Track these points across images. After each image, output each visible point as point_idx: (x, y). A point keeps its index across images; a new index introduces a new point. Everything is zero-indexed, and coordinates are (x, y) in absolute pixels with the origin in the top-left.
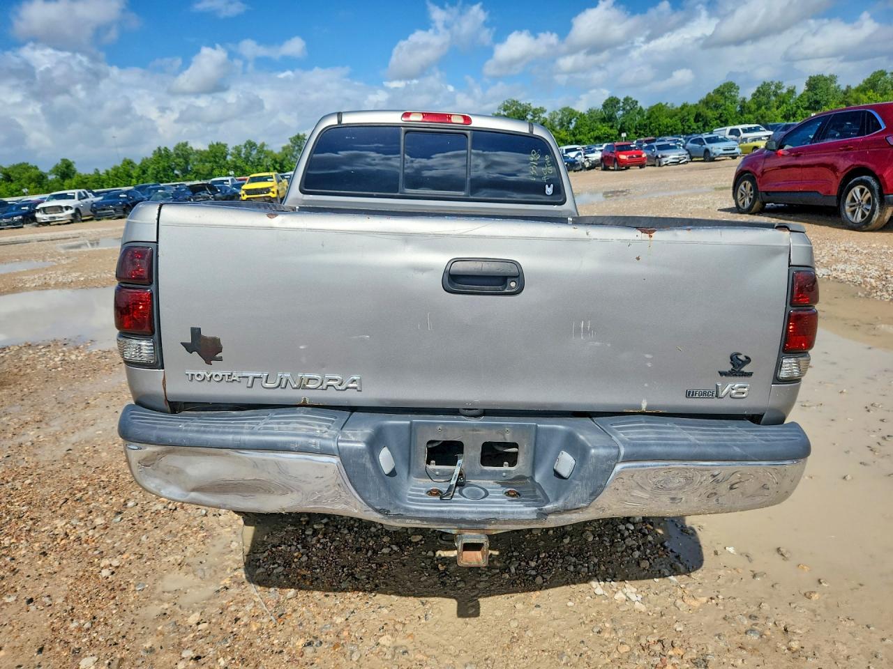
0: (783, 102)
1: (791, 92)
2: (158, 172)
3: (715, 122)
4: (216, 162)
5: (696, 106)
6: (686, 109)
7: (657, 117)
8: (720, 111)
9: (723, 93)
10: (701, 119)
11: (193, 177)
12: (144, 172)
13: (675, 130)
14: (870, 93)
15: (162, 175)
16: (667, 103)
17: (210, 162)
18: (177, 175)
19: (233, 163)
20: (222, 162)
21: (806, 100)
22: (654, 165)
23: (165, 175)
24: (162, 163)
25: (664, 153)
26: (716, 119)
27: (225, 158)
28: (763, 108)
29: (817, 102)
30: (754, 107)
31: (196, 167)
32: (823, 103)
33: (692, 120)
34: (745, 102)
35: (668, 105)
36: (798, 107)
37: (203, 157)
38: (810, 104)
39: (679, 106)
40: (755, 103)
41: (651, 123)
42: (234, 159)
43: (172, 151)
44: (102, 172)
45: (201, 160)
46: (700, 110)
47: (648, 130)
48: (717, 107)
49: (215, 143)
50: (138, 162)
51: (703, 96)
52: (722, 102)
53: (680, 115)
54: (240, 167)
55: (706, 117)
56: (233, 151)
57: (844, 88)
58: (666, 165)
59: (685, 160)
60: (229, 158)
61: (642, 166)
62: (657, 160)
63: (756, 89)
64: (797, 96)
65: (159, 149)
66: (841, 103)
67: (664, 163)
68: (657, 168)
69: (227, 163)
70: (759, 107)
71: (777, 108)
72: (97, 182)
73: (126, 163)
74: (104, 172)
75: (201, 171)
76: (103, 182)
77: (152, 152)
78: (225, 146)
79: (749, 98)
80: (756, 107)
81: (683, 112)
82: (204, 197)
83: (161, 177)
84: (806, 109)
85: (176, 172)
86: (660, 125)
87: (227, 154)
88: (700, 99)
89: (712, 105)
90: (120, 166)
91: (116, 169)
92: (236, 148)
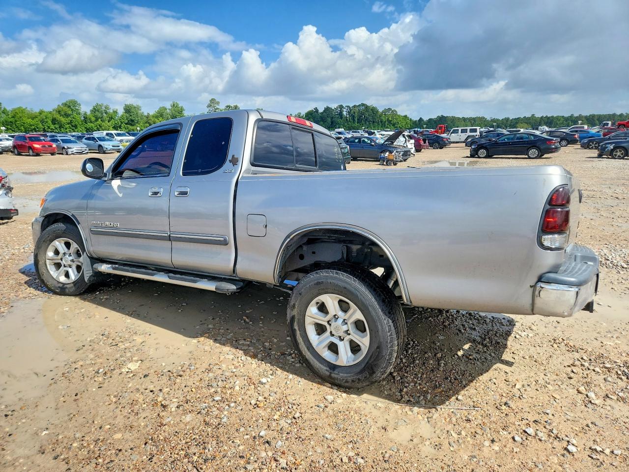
0: (112, 118)
1: (115, 112)
3: (68, 126)
5: (50, 113)
6: (43, 114)
7: (20, 117)
8: (70, 118)
9: (69, 107)
10: (56, 122)
13: (38, 128)
14: (160, 119)
16: (26, 108)
21: (126, 118)
22: (62, 154)
25: (69, 145)
26: (68, 124)
28: (100, 120)
29: (132, 121)
30: (93, 119)
32: (136, 121)
33: (50, 122)
34: (86, 115)
35: (28, 109)
36: (122, 123)
38: (128, 121)
39: (38, 111)
40: (93, 117)
41: (16, 121)
46: (55, 116)
47: (14, 126)
48: (67, 115)
51: (56, 107)
52: (70, 112)
53: (39, 118)
55: (61, 121)
57: (146, 114)
58: (73, 154)
59: (87, 151)
61: (53, 154)
62: (64, 150)
63: (92, 107)
64: (120, 116)
66: (146, 123)
67: (71, 153)
68: (65, 156)
70: (97, 120)
71: (109, 122)
79: (89, 113)
80: (95, 119)
81: (41, 116)
84: (126, 124)
86: (24, 123)
88: (53, 108)
89: (62, 113)
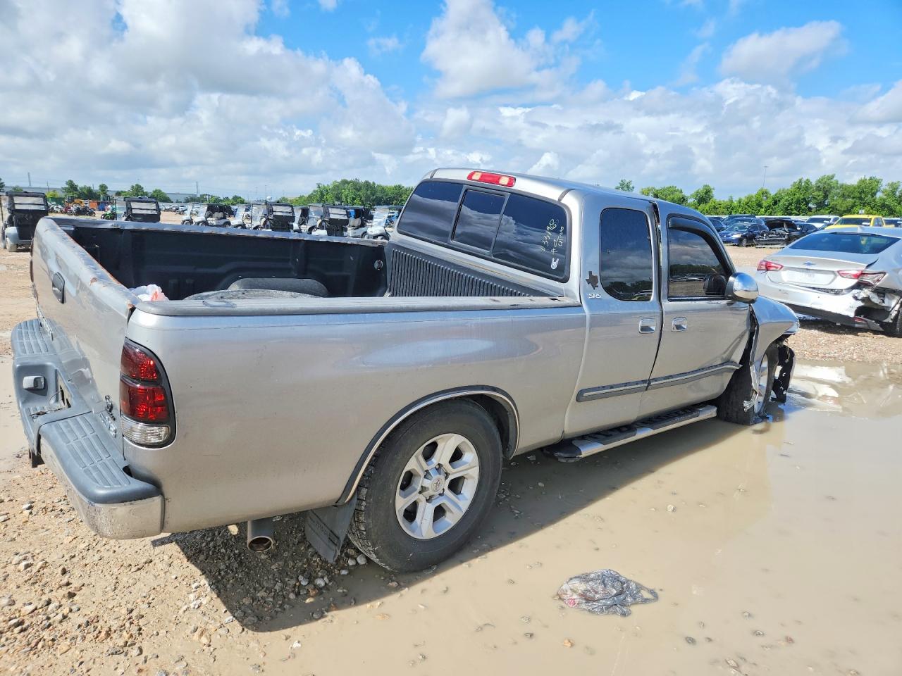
2: (791, 204)
4: (860, 198)
11: (827, 212)
12: (775, 203)
15: (793, 207)
17: (853, 198)
18: (810, 209)
19: (882, 202)
20: (869, 198)
23: (796, 208)
24: (798, 195)
27: (873, 195)
31: (835, 203)
37: (846, 193)
42: (885, 197)
43: (814, 183)
44: (735, 200)
45: (843, 195)
49: (868, 178)
50: (773, 193)
54: (888, 207)
56: (887, 188)
60: (879, 195)
65: (800, 181)
69: (874, 201)
72: (728, 208)
73: (761, 193)
74: (738, 199)
75: (838, 207)
76: (732, 209)
77: (792, 183)
78: (878, 182)
82: (779, 234)
83: (791, 209)
85: (810, 205)
87: (877, 191)
90: (754, 195)
91: (750, 198)
92: (892, 185)
